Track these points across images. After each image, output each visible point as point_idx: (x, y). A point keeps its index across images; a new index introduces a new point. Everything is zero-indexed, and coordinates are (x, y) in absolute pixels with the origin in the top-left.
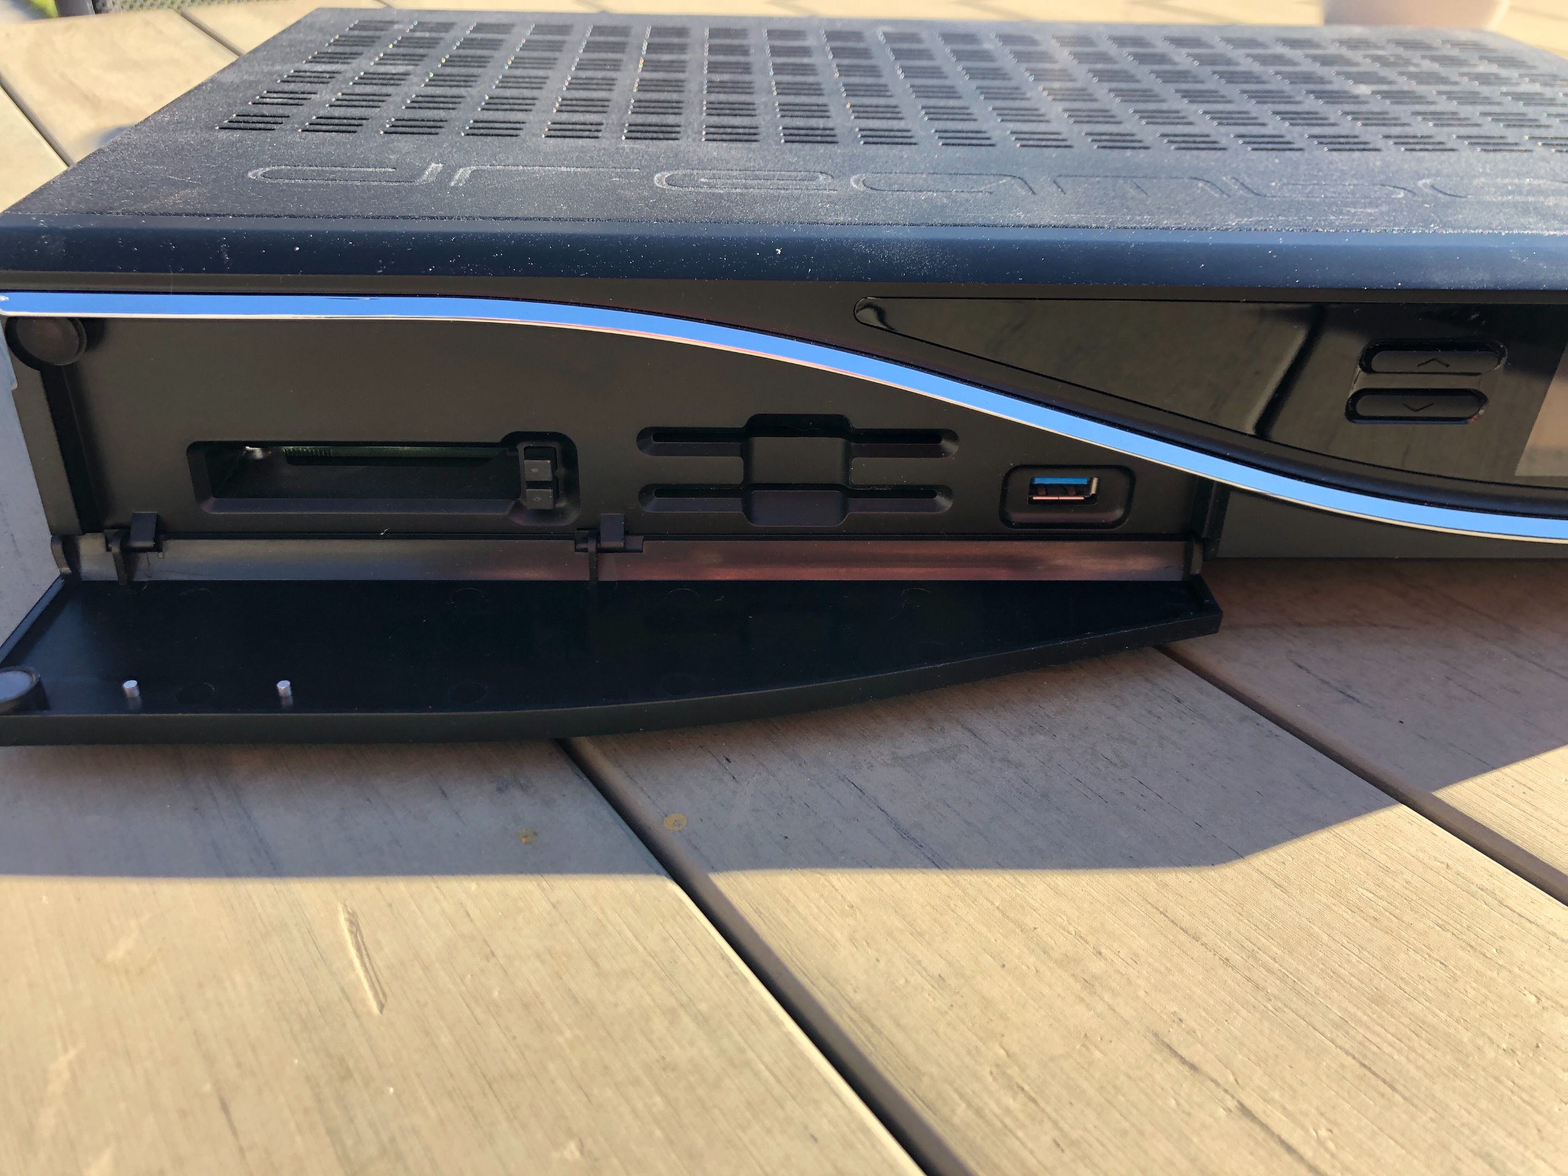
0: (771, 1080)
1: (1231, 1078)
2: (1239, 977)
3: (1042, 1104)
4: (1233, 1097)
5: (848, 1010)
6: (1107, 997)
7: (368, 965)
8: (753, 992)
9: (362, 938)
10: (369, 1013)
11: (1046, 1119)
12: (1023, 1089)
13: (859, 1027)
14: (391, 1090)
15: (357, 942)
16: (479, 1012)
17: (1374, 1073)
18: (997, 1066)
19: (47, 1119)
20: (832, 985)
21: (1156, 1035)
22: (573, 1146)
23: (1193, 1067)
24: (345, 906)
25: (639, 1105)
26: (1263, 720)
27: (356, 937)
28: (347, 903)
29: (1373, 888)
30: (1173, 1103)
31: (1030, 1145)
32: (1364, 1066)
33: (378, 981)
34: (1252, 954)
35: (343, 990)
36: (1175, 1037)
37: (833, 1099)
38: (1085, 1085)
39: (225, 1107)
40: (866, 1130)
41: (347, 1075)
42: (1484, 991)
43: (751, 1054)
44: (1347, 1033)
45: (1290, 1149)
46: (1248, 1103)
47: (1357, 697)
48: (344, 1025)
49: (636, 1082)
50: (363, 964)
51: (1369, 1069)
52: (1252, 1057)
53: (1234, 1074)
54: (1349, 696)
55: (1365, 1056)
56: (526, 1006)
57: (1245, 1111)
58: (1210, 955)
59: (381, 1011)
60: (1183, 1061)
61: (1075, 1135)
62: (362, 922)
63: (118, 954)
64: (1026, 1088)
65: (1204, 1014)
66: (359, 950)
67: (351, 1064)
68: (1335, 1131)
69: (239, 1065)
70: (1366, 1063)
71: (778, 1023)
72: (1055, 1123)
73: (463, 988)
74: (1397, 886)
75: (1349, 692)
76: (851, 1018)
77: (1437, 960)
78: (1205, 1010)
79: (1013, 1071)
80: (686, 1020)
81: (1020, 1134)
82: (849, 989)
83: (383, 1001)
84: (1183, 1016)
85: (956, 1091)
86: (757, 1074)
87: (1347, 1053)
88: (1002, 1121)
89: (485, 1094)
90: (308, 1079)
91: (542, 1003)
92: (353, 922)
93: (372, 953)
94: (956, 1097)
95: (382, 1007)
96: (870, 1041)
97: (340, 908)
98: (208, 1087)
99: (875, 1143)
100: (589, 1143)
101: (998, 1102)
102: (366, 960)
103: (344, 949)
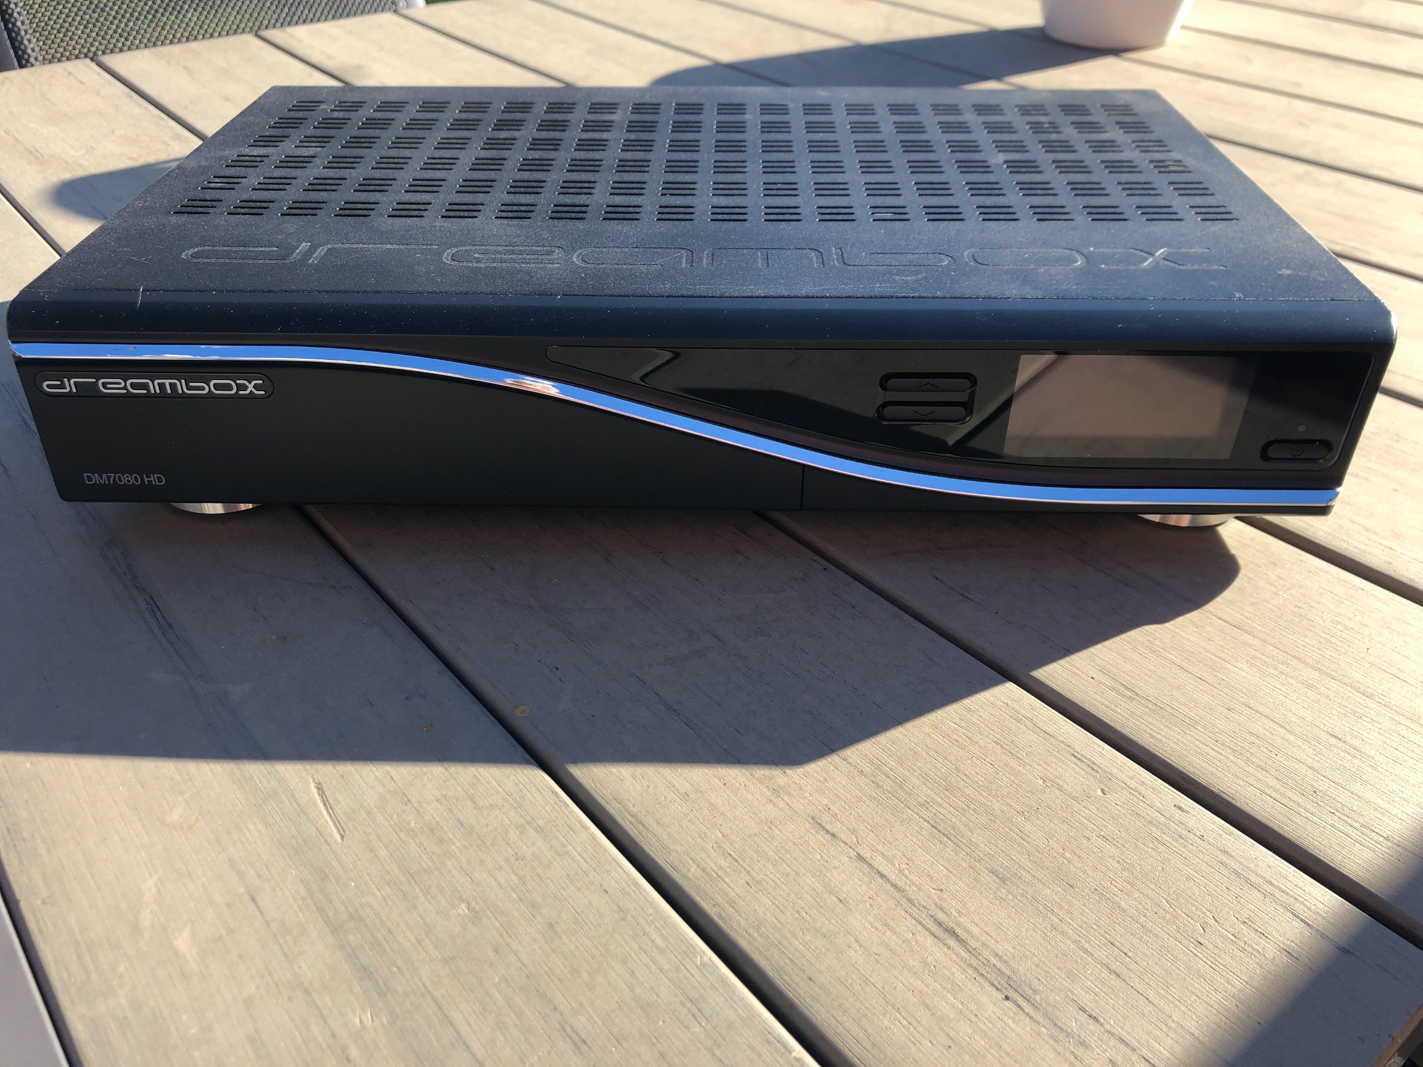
0: (582, 860)
1: (855, 840)
2: (868, 781)
3: (741, 862)
4: (854, 850)
5: (629, 817)
6: (786, 798)
7: (332, 814)
8: (571, 812)
9: (326, 797)
10: (336, 841)
11: (743, 870)
12: (730, 855)
13: (635, 827)
14: (353, 884)
15: (323, 800)
16: (402, 835)
17: (939, 831)
18: (716, 843)
19: (146, 917)
20: (620, 804)
21: (813, 818)
22: (463, 906)
23: (833, 835)
24: (314, 779)
25: (502, 881)
26: (907, 617)
27: (322, 797)
28: (315, 777)
29: (958, 722)
30: (819, 857)
31: (732, 885)
32: (934, 827)
33: (339, 822)
34: (878, 768)
35: (317, 829)
36: (825, 820)
37: (618, 868)
38: (767, 849)
39: (253, 900)
40: (636, 884)
41: (325, 878)
42: (1013, 778)
43: (569, 847)
44: (927, 808)
45: (882, 876)
46: (862, 853)
47: (969, 596)
48: (320, 849)
49: (501, 868)
50: (329, 813)
51: (936, 829)
52: (869, 827)
53: (856, 837)
54: (966, 597)
55: (936, 822)
56: (432, 830)
57: (860, 857)
58: (852, 769)
59: (342, 840)
60: (828, 832)
61: (758, 878)
62: (325, 788)
63: (174, 817)
64: (733, 854)
65: (844, 805)
66: (325, 805)
67: (327, 870)
68: (910, 863)
69: (259, 876)
70: (935, 825)
71: (586, 828)
72: (748, 872)
73: (392, 823)
74: (974, 720)
75: (967, 594)
76: (630, 822)
77: (988, 762)
78: (845, 802)
79: (726, 845)
80: (530, 830)
81: (727, 880)
82: (630, 805)
83: (343, 833)
84: (831, 806)
85: (691, 858)
86: (573, 859)
87: (925, 820)
88: (717, 874)
89: (409, 882)
90: (302, 881)
91: (441, 828)
92: (320, 788)
93: (334, 806)
94: (691, 862)
95: (342, 837)
96: (641, 835)
97: (311, 780)
98: (242, 890)
99: (641, 891)
100: (473, 904)
101: (715, 863)
102: (331, 811)
103: (315, 805)
